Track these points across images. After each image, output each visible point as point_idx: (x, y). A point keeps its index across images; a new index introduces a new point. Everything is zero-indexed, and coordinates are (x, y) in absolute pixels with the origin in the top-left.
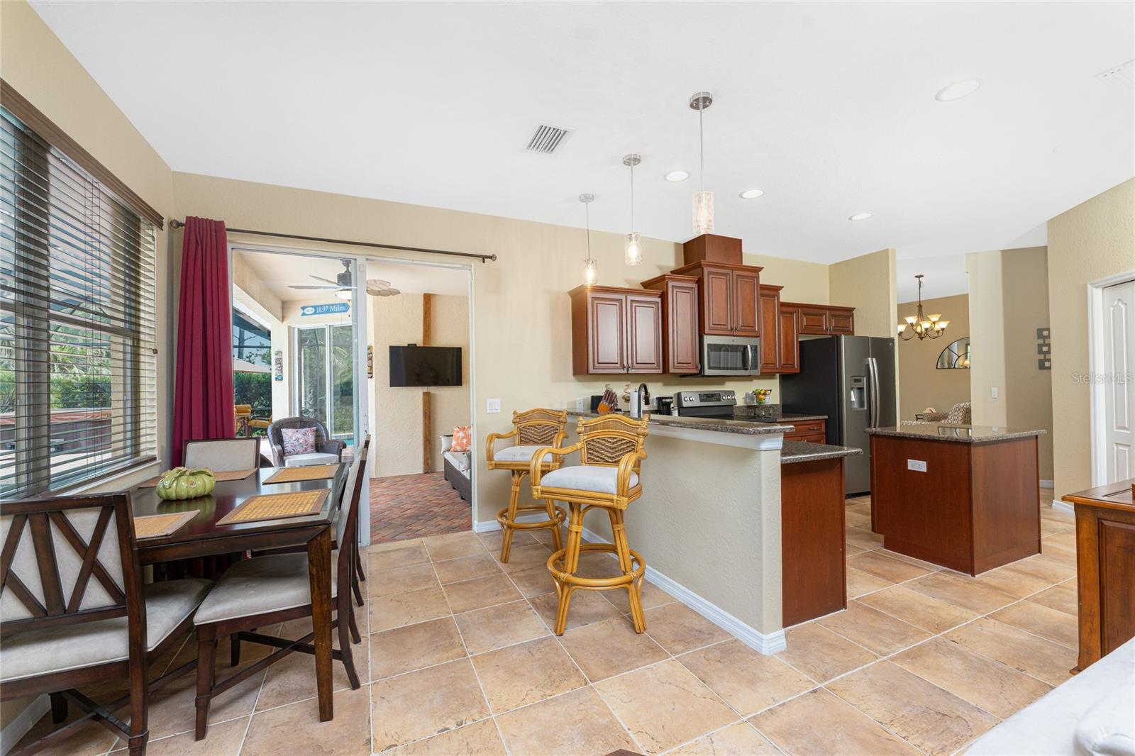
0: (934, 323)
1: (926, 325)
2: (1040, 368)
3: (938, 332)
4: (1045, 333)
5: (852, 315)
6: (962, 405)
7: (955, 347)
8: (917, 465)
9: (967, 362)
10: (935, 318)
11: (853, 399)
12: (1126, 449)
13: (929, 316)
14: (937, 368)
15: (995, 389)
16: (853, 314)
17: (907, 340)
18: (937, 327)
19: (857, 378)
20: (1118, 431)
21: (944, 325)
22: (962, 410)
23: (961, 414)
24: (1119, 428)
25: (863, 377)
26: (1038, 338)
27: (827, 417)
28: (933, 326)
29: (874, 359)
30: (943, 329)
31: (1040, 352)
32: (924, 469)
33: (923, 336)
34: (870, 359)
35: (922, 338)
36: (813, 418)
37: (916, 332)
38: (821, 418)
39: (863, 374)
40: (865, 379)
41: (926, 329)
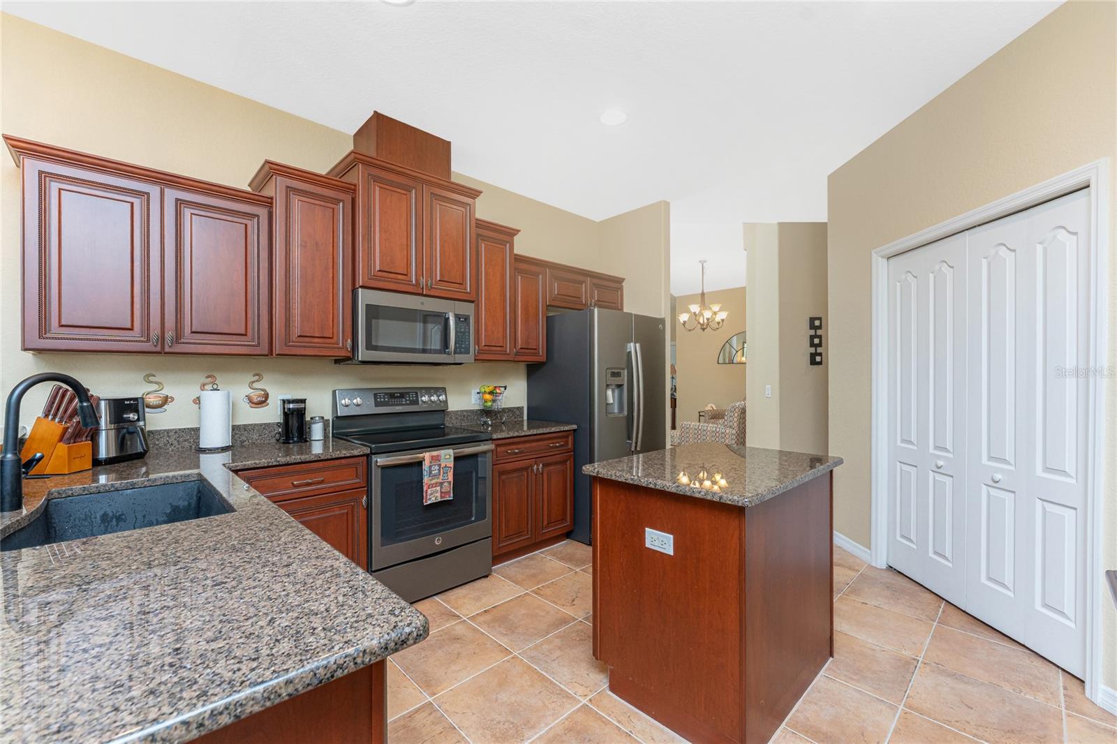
0: (715, 313)
1: (707, 314)
2: (811, 364)
3: (719, 323)
4: (817, 323)
5: (621, 289)
6: (737, 405)
7: (734, 341)
8: (659, 541)
9: (744, 359)
10: (716, 308)
11: (611, 400)
12: (913, 470)
13: (711, 306)
14: (718, 363)
15: (769, 386)
16: (622, 286)
17: (690, 330)
18: (718, 318)
19: (616, 371)
20: (903, 445)
21: (722, 315)
22: (737, 410)
23: (736, 415)
24: (903, 441)
25: (624, 369)
26: (811, 329)
27: (575, 427)
28: (714, 316)
29: (638, 345)
30: (723, 320)
31: (812, 345)
32: (669, 550)
33: (705, 327)
34: (632, 344)
35: (704, 329)
36: (553, 429)
37: (699, 323)
38: (566, 428)
39: (624, 366)
40: (626, 371)
41: (708, 319)
